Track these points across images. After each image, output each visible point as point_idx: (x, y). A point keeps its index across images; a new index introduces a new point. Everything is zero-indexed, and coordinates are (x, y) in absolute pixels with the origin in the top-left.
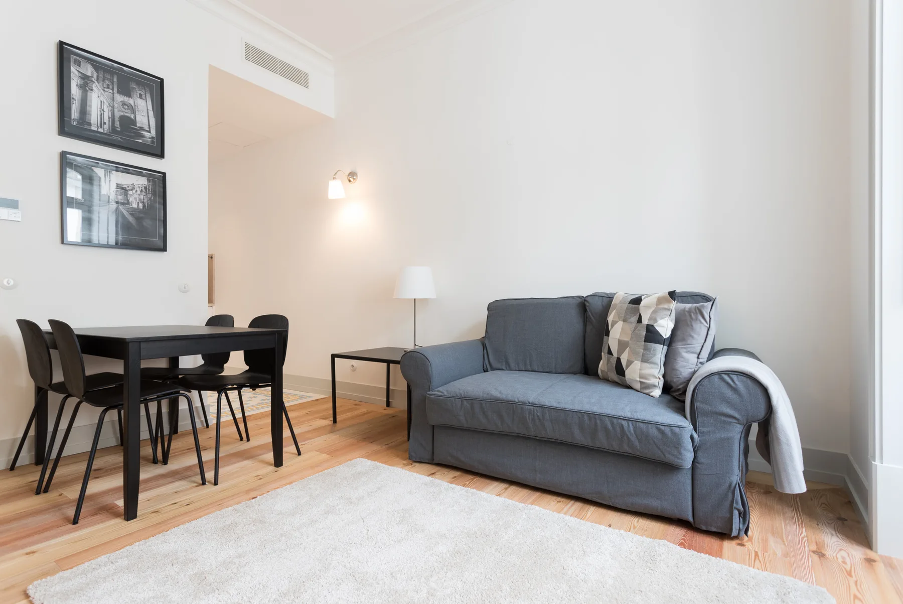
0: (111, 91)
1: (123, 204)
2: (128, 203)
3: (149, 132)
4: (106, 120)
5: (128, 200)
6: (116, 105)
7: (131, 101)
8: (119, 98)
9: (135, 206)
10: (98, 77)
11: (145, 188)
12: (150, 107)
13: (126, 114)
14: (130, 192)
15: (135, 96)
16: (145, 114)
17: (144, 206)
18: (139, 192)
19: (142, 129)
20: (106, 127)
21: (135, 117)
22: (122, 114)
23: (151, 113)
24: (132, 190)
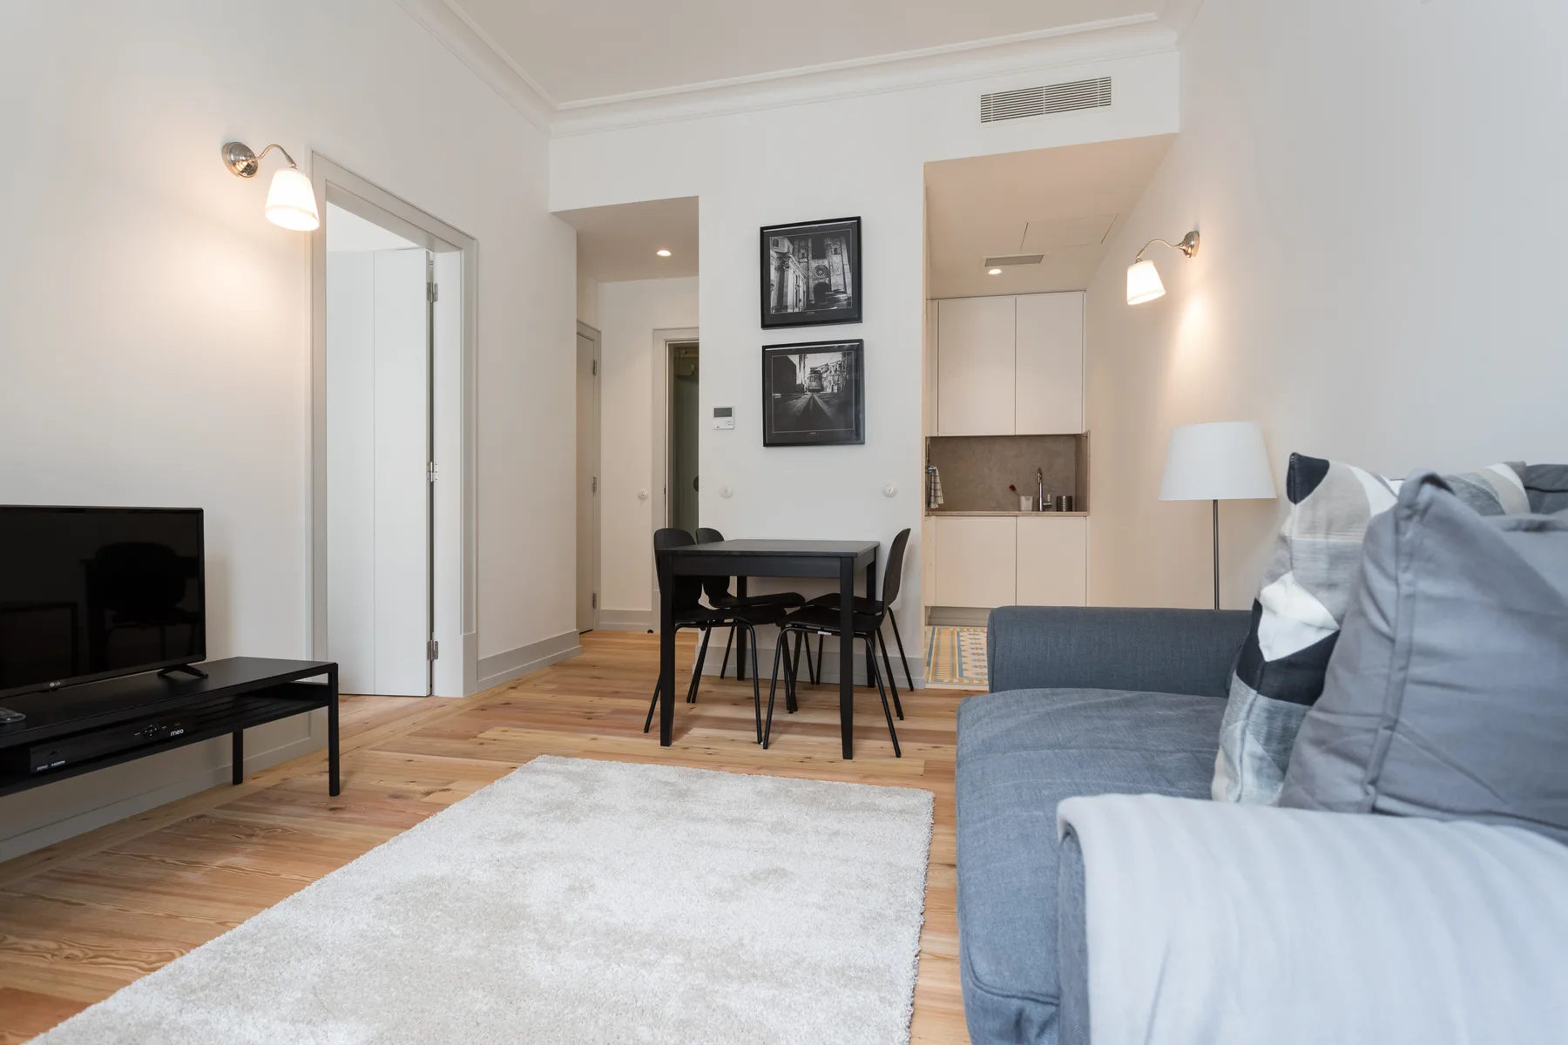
0: (806, 260)
1: (818, 391)
2: (822, 388)
3: (845, 292)
4: (801, 297)
5: (822, 386)
6: (811, 274)
7: (826, 263)
8: (814, 264)
9: (829, 391)
10: (793, 249)
11: (840, 365)
12: (846, 261)
13: (821, 281)
14: (824, 375)
15: (830, 254)
16: (840, 271)
17: (839, 389)
18: (833, 373)
19: (837, 292)
20: (801, 304)
21: (830, 281)
22: (817, 282)
23: (847, 267)
24: (826, 371)
